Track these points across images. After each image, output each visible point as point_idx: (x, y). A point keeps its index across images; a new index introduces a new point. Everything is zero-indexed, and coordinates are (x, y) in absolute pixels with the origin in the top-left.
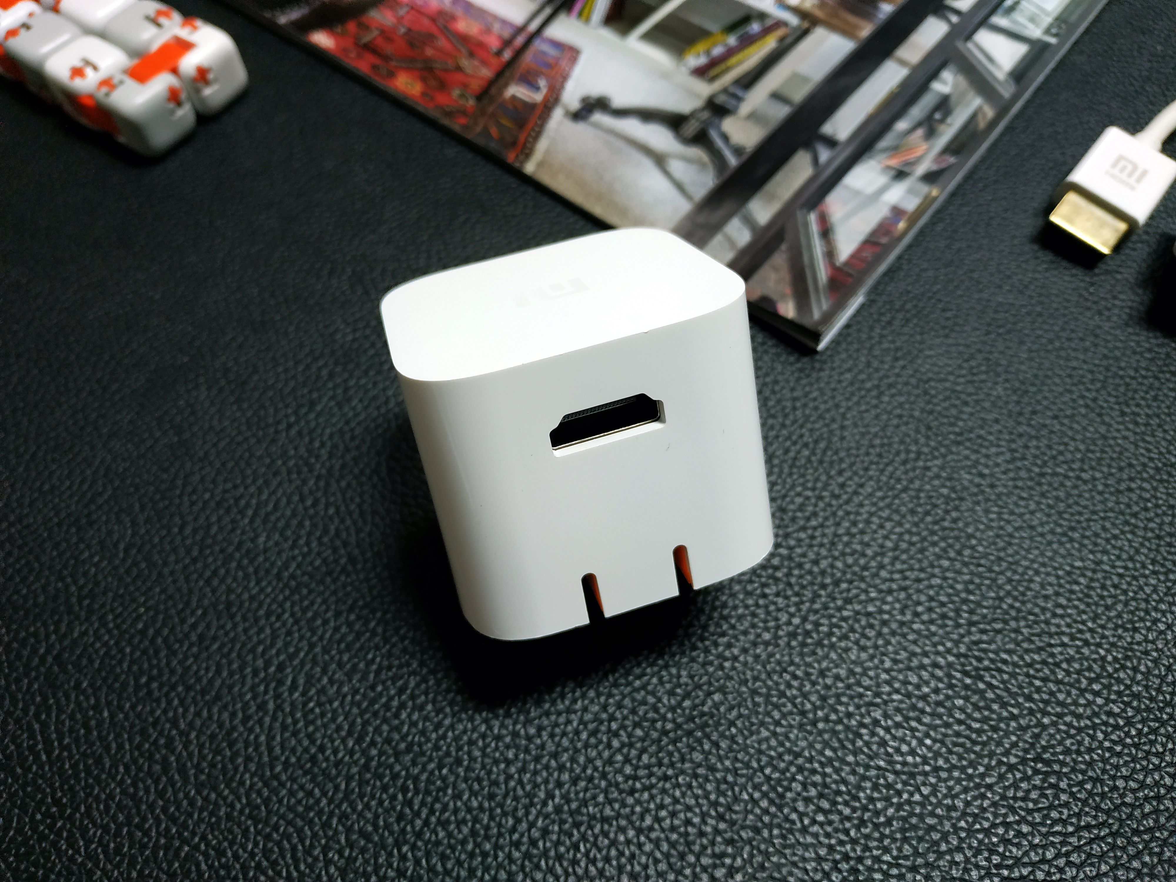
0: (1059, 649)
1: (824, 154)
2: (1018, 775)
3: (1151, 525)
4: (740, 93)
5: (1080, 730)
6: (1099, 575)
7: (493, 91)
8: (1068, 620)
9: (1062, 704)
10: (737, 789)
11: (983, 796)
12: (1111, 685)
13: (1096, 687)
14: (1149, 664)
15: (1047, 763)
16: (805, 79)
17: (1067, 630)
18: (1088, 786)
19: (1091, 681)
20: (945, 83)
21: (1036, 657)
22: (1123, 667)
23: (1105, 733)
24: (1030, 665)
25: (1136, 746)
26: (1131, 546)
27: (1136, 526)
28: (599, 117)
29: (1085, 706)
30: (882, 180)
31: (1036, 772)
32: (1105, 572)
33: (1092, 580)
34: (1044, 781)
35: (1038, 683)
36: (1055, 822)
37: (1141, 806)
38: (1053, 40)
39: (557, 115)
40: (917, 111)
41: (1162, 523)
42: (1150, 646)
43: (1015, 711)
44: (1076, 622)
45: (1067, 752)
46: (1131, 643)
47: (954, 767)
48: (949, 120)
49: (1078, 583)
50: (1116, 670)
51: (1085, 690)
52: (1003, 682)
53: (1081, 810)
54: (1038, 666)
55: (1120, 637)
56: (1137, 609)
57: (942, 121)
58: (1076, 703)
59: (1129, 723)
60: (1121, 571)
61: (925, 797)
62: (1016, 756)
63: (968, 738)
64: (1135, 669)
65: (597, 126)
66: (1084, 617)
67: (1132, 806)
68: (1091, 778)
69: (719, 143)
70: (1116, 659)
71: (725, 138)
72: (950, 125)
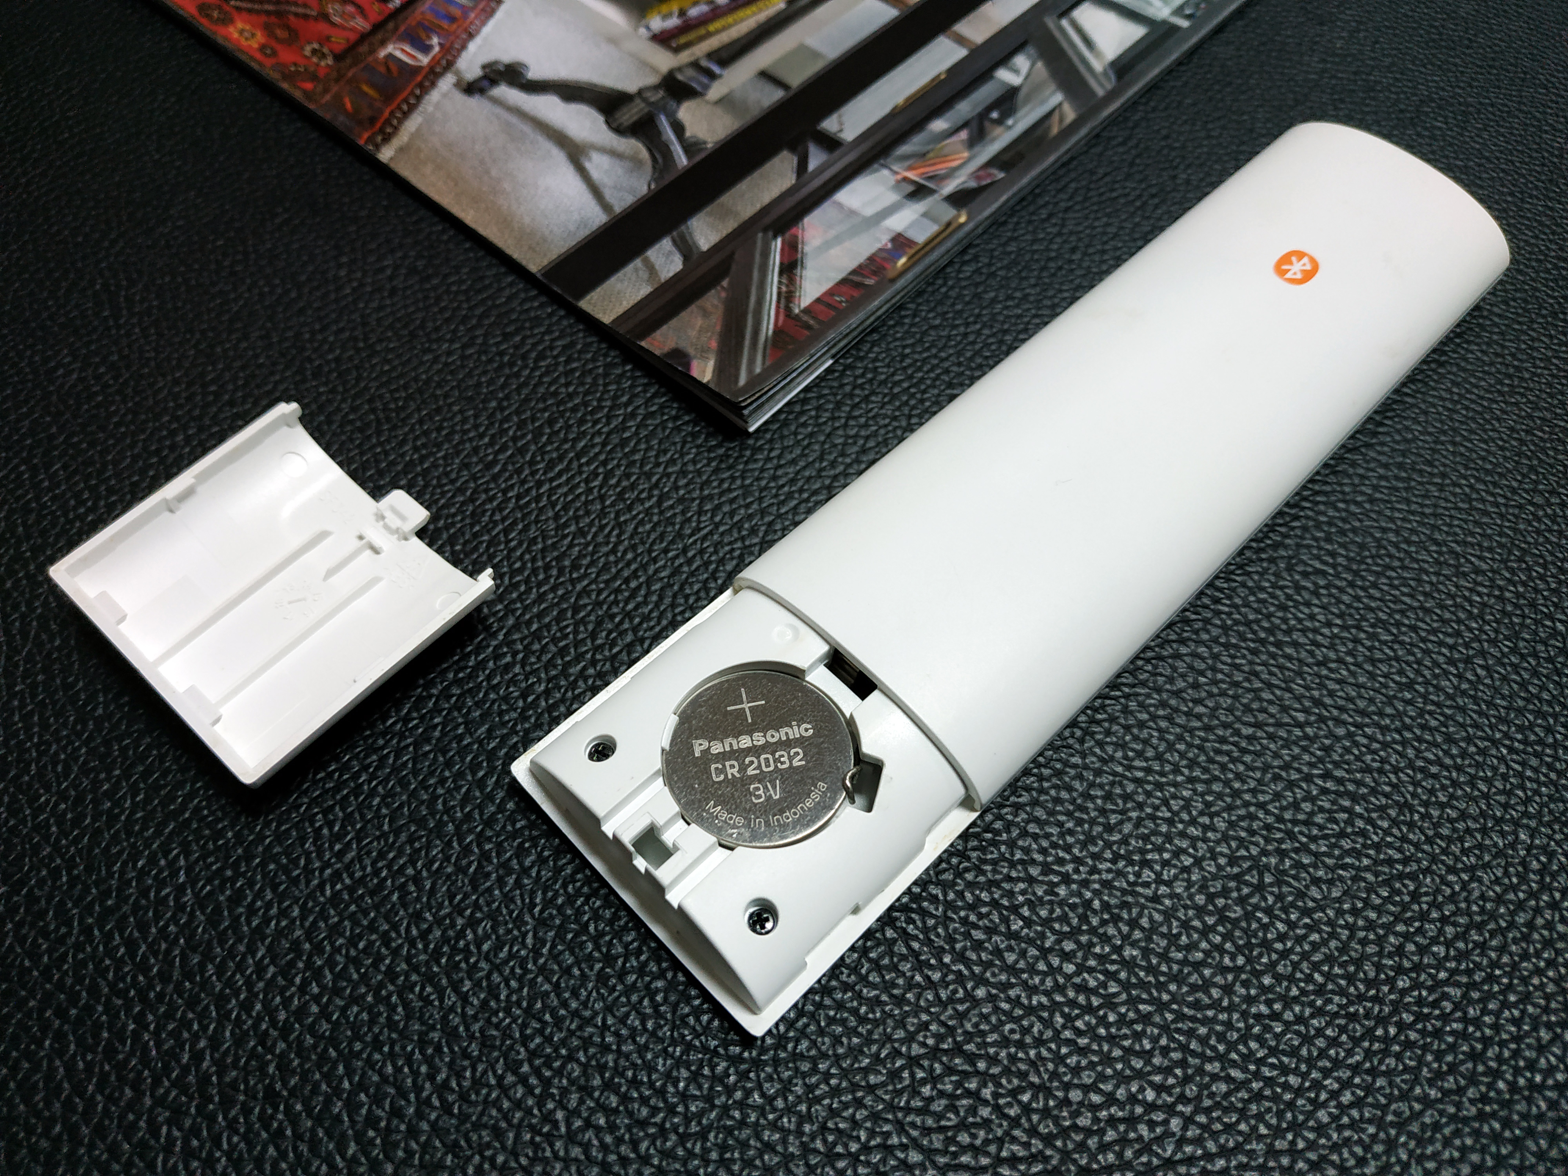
0: (1022, 886)
1: (816, 159)
2: (920, 1074)
3: (1200, 709)
4: (716, 69)
5: (1030, 1010)
6: (1105, 779)
7: (364, 48)
8: (1045, 844)
9: (1012, 970)
10: (480, 1068)
11: (859, 1103)
12: (1091, 945)
13: (1069, 946)
14: (1158, 917)
15: (971, 1059)
16: (815, 55)
17: (1039, 858)
18: (1025, 1098)
19: (1061, 936)
20: (1016, 71)
21: (985, 896)
22: (1116, 919)
23: (1069, 1019)
24: (972, 907)
25: (1112, 1039)
26: (1161, 739)
27: (1176, 710)
28: (505, 92)
29: (1045, 974)
30: (893, 197)
31: (950, 1070)
32: (1115, 774)
33: (1092, 785)
34: (958, 1084)
35: (978, 935)
36: (964, 1149)
37: (1102, 1132)
38: (1185, 24)
39: (446, 83)
40: (965, 108)
41: (1217, 707)
42: (1163, 890)
43: (936, 976)
44: (1054, 845)
45: (1005, 1042)
46: (1135, 884)
47: (824, 1056)
48: (1010, 122)
49: (1070, 789)
50: (1104, 923)
51: (1051, 950)
52: (926, 930)
53: (1007, 1133)
54: (984, 910)
55: (1120, 873)
56: (1155, 833)
57: (1000, 122)
58: (1032, 970)
59: (1110, 1003)
60: (1140, 774)
61: (770, 1100)
62: (924, 1045)
63: (855, 1012)
64: (1133, 924)
65: (497, 102)
66: (1070, 839)
67: (1088, 1132)
68: (1032, 1084)
69: (669, 134)
70: (1106, 906)
71: (679, 128)
72: (1010, 128)
